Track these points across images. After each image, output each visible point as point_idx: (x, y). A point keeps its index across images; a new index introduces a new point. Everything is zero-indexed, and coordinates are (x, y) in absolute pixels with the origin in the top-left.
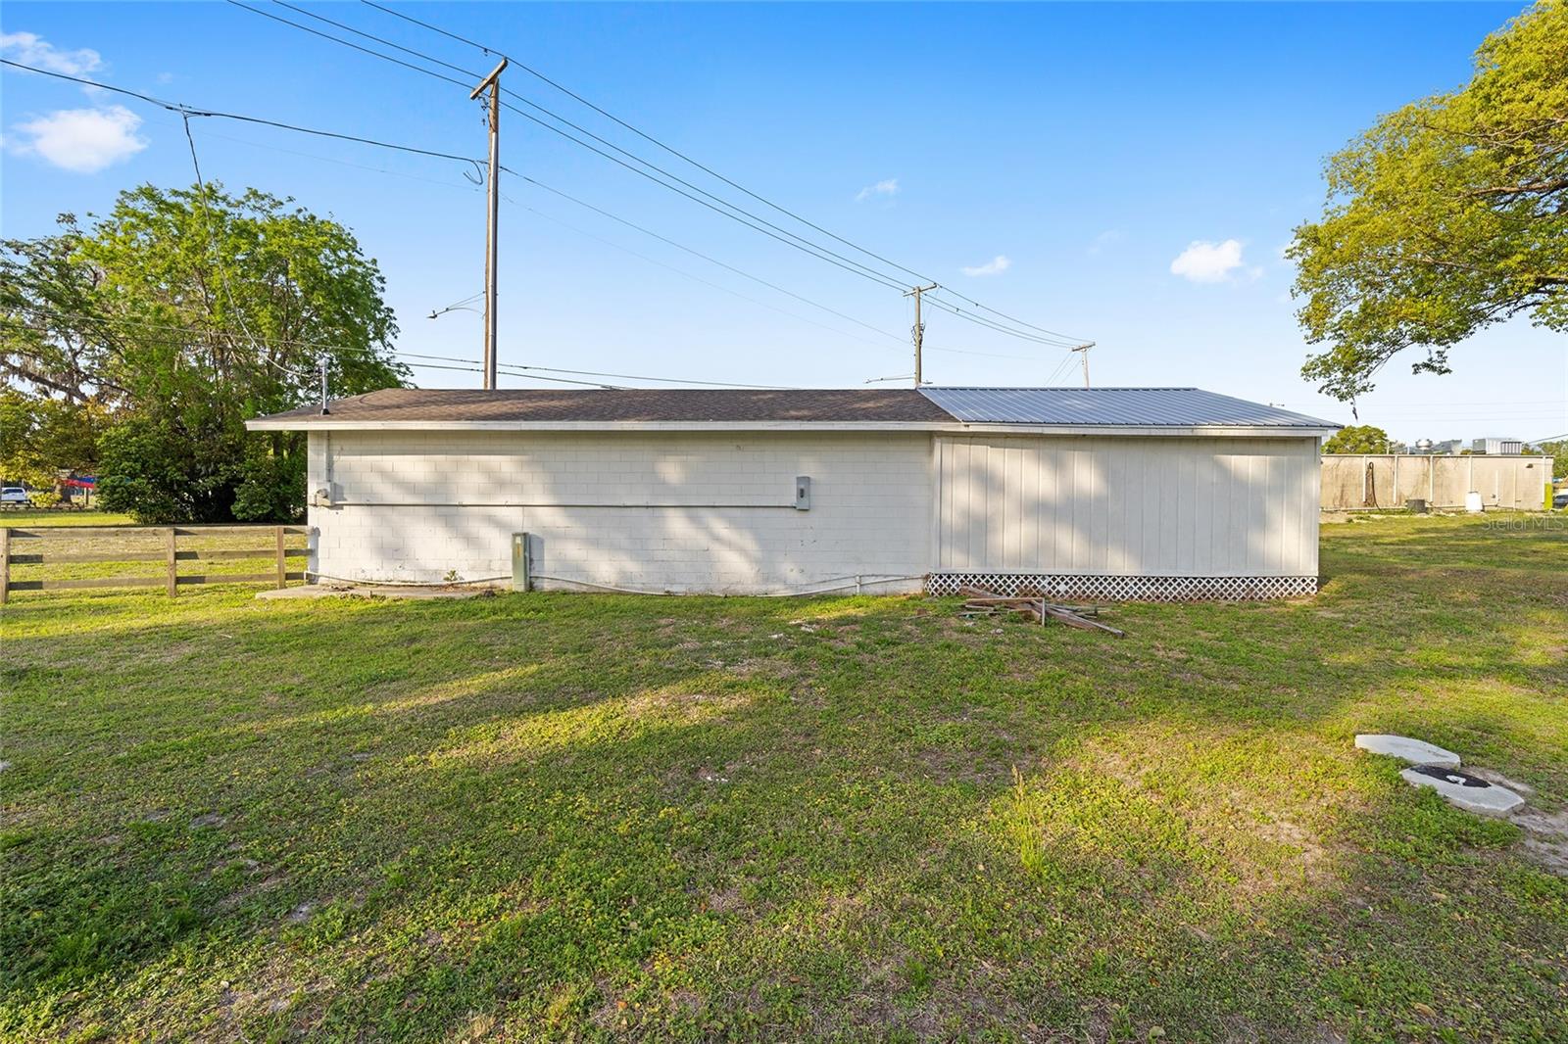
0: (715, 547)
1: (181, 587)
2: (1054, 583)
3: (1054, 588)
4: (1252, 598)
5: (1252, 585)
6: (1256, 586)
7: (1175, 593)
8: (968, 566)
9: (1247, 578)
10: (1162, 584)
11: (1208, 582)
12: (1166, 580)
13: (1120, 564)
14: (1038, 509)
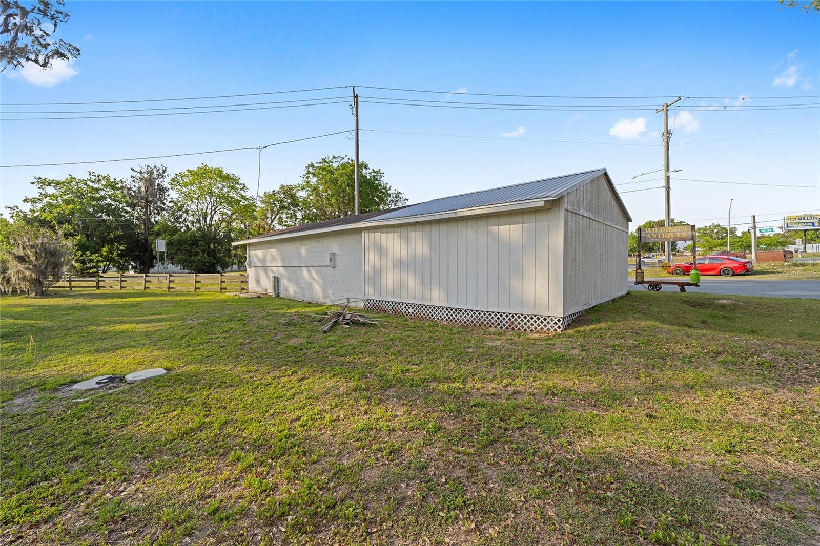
0: (314, 283)
1: (222, 291)
2: (407, 308)
3: (407, 310)
4: (513, 329)
5: (513, 320)
6: (516, 320)
7: (465, 320)
8: (374, 295)
9: (510, 314)
10: (459, 313)
11: (485, 314)
12: (461, 311)
13: (437, 298)
14: (400, 265)
